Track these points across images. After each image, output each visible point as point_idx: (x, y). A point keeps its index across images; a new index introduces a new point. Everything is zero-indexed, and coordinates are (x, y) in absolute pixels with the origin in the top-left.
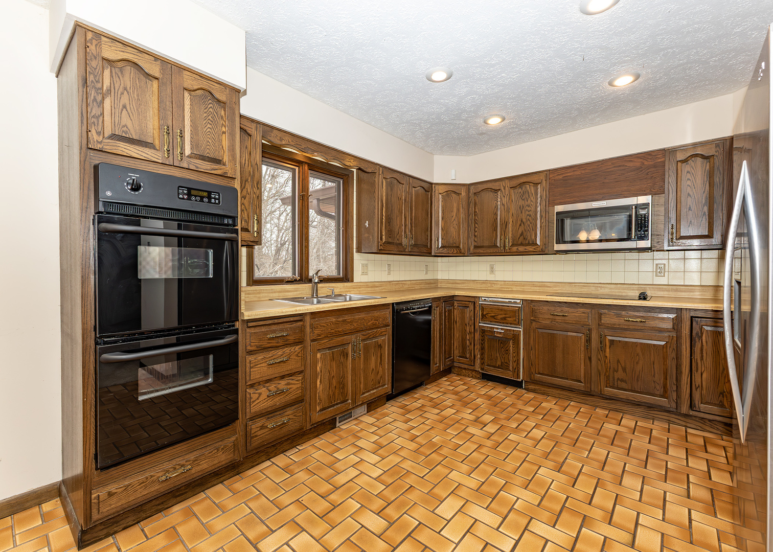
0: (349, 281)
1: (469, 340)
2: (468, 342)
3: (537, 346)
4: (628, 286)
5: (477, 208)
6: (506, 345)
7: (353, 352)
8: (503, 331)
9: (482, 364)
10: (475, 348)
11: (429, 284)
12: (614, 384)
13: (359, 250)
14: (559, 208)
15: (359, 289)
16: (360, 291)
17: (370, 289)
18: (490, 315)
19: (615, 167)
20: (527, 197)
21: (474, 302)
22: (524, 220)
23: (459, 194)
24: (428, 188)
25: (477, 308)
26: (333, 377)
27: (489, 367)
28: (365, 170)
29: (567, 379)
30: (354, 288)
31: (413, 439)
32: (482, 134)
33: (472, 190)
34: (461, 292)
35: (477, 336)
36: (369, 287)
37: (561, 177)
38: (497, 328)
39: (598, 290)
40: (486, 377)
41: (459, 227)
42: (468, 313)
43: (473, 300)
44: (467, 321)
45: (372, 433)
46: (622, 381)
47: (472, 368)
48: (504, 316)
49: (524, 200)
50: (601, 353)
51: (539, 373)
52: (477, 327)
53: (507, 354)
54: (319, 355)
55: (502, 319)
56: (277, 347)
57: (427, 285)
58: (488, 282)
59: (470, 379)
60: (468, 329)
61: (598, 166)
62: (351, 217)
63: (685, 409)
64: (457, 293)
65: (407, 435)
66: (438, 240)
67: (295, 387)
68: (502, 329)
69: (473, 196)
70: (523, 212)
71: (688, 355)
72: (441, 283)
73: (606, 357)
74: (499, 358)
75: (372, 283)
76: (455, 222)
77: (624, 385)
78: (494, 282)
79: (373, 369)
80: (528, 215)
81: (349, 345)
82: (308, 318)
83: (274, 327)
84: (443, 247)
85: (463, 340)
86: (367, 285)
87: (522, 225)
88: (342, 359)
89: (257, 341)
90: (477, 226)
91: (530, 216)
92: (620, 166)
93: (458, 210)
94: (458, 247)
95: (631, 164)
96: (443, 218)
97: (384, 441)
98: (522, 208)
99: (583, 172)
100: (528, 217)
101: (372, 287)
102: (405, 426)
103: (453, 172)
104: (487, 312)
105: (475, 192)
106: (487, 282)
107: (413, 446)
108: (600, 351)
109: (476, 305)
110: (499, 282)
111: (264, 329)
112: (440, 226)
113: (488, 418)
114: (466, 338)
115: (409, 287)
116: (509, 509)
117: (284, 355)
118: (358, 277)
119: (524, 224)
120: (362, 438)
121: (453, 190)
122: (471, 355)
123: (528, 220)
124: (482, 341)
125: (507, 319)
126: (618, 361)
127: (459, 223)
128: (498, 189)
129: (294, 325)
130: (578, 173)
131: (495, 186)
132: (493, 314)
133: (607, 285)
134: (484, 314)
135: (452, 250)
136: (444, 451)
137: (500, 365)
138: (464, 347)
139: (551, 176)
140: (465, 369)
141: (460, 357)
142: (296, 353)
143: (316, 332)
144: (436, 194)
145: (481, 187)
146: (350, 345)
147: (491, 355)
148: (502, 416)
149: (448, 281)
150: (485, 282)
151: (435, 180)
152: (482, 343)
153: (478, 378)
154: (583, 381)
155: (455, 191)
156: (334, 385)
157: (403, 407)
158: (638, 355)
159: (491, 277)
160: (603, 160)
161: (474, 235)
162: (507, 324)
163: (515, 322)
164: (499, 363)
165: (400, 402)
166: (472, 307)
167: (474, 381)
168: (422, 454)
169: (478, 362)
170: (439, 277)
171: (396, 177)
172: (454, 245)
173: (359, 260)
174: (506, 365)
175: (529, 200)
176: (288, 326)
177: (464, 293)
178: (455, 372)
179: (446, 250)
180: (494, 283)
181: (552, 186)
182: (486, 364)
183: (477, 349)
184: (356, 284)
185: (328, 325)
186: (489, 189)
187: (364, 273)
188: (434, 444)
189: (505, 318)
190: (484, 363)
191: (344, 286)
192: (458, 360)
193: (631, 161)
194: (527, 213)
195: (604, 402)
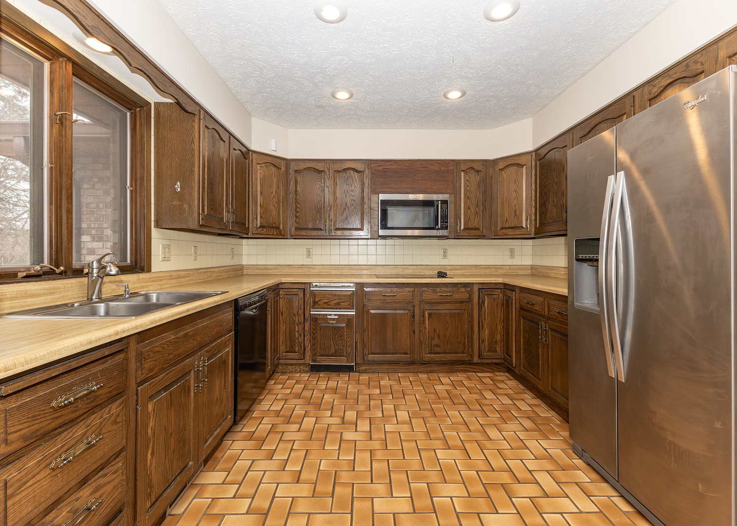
0: (144, 271)
1: (298, 331)
2: (297, 334)
3: (370, 328)
4: (425, 267)
5: (298, 186)
6: (341, 331)
7: (196, 381)
8: (337, 317)
9: (314, 355)
10: (306, 339)
11: (236, 271)
12: (432, 350)
13: (158, 225)
14: (382, 197)
15: (160, 283)
16: (161, 285)
17: (174, 281)
18: (323, 301)
19: (422, 167)
20: (351, 182)
21: (304, 289)
22: (349, 205)
23: (279, 168)
24: (247, 153)
25: (308, 295)
26: (171, 434)
27: (321, 357)
28: (184, 105)
29: (396, 353)
30: (153, 281)
31: (297, 479)
32: (321, 107)
33: (293, 167)
34: (289, 279)
35: (307, 325)
36: (173, 279)
37: (380, 168)
38: (330, 315)
39: (404, 271)
40: (316, 369)
41: (279, 205)
42: (297, 302)
43: (302, 286)
44: (295, 311)
45: (234, 497)
46: (437, 346)
47: (302, 362)
48: (338, 301)
49: (348, 185)
50: (422, 325)
51: (372, 353)
52: (307, 316)
53: (341, 340)
54: (150, 407)
55: (336, 304)
56: (73, 422)
57: (234, 273)
58: (306, 266)
59: (299, 375)
60: (297, 320)
61: (410, 164)
62: (147, 172)
63: (476, 359)
64: (284, 280)
65: (286, 477)
66: (256, 219)
67: (108, 488)
68: (335, 315)
69: (294, 173)
70: (348, 196)
71: (478, 318)
72: (247, 269)
73: (426, 328)
74: (332, 345)
75: (177, 273)
76: (274, 199)
77: (439, 350)
78: (312, 266)
79: (217, 399)
80: (352, 200)
81: (190, 374)
82: (133, 345)
83: (66, 381)
84: (261, 227)
85: (291, 332)
86: (171, 276)
87: (347, 208)
88: (182, 400)
89: (26, 425)
90: (298, 206)
91: (354, 201)
92: (425, 167)
93: (278, 186)
94: (278, 228)
95: (432, 167)
96: (261, 193)
97: (262, 503)
98: (346, 192)
99: (399, 167)
100: (352, 202)
101: (176, 278)
102: (272, 465)
103: (273, 142)
104: (320, 299)
105: (297, 169)
106: (304, 266)
107: (304, 490)
108: (422, 324)
109: (306, 292)
110: (317, 267)
111: (41, 392)
112: (259, 201)
113: (351, 415)
114: (295, 329)
115: (217, 276)
116: (456, 516)
117: (89, 433)
118: (158, 264)
119: (348, 208)
120: (224, 515)
121: (274, 162)
122: (301, 348)
123: (353, 204)
124: (314, 330)
125: (341, 304)
126: (435, 330)
127: (279, 201)
128: (322, 169)
129: (109, 363)
130: (395, 167)
131: (320, 167)
132: (326, 301)
133: (411, 267)
134: (316, 301)
135: (272, 232)
136: (345, 477)
137: (334, 352)
138: (292, 340)
139: (372, 166)
140: (291, 365)
141: (287, 352)
142: (113, 419)
143: (147, 365)
144: (254, 164)
145: (303, 166)
146: (192, 373)
147: (324, 344)
148: (362, 408)
149: (256, 267)
150: (302, 266)
151: (253, 147)
152: (314, 332)
153: (307, 372)
154: (408, 353)
155: (275, 164)
156: (172, 448)
157: (250, 437)
158: (447, 322)
159: (307, 262)
160: (413, 160)
161: (295, 216)
162: (340, 309)
163: (349, 307)
164: (333, 351)
165: (241, 431)
166: (301, 295)
167: (305, 376)
168: (323, 495)
169: (308, 354)
170: (245, 261)
171: (218, 130)
172: (274, 225)
173: (158, 238)
174: (340, 351)
175: (353, 186)
176: (97, 368)
177: (292, 279)
178: (279, 371)
179: (265, 230)
180: (311, 268)
181: (374, 175)
182: (318, 354)
183: (307, 340)
184: (156, 275)
185: (164, 348)
186: (312, 169)
187: (166, 259)
188: (327, 474)
189: (339, 304)
190: (316, 354)
191: (138, 279)
192: (285, 356)
193: (433, 164)
194: (352, 198)
195: (423, 367)
